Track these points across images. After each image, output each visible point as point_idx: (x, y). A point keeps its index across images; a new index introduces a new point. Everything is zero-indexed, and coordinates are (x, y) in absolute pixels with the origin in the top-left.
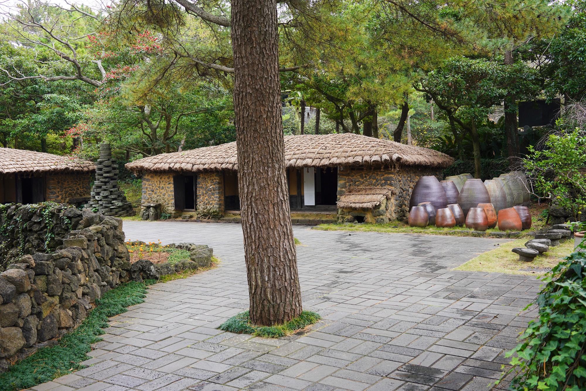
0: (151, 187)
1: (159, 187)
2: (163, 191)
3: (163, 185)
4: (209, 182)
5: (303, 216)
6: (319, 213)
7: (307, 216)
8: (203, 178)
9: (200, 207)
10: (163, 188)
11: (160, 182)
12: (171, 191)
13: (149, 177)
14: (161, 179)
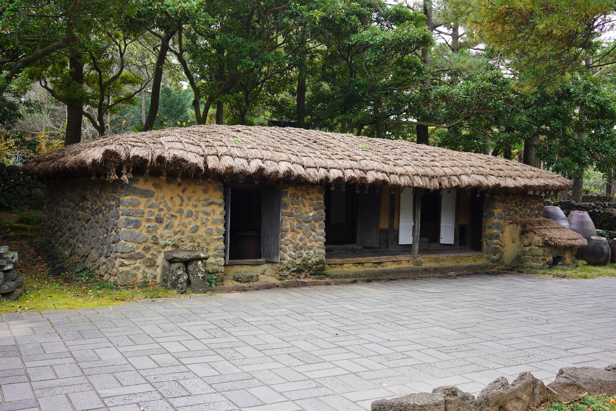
0: (156, 211)
1: (181, 212)
2: (191, 223)
3: (191, 208)
4: (307, 204)
5: (437, 261)
6: (457, 254)
7: (443, 260)
8: (293, 195)
9: (286, 256)
10: (190, 215)
11: (182, 200)
12: (215, 222)
13: (149, 186)
14: (183, 191)
